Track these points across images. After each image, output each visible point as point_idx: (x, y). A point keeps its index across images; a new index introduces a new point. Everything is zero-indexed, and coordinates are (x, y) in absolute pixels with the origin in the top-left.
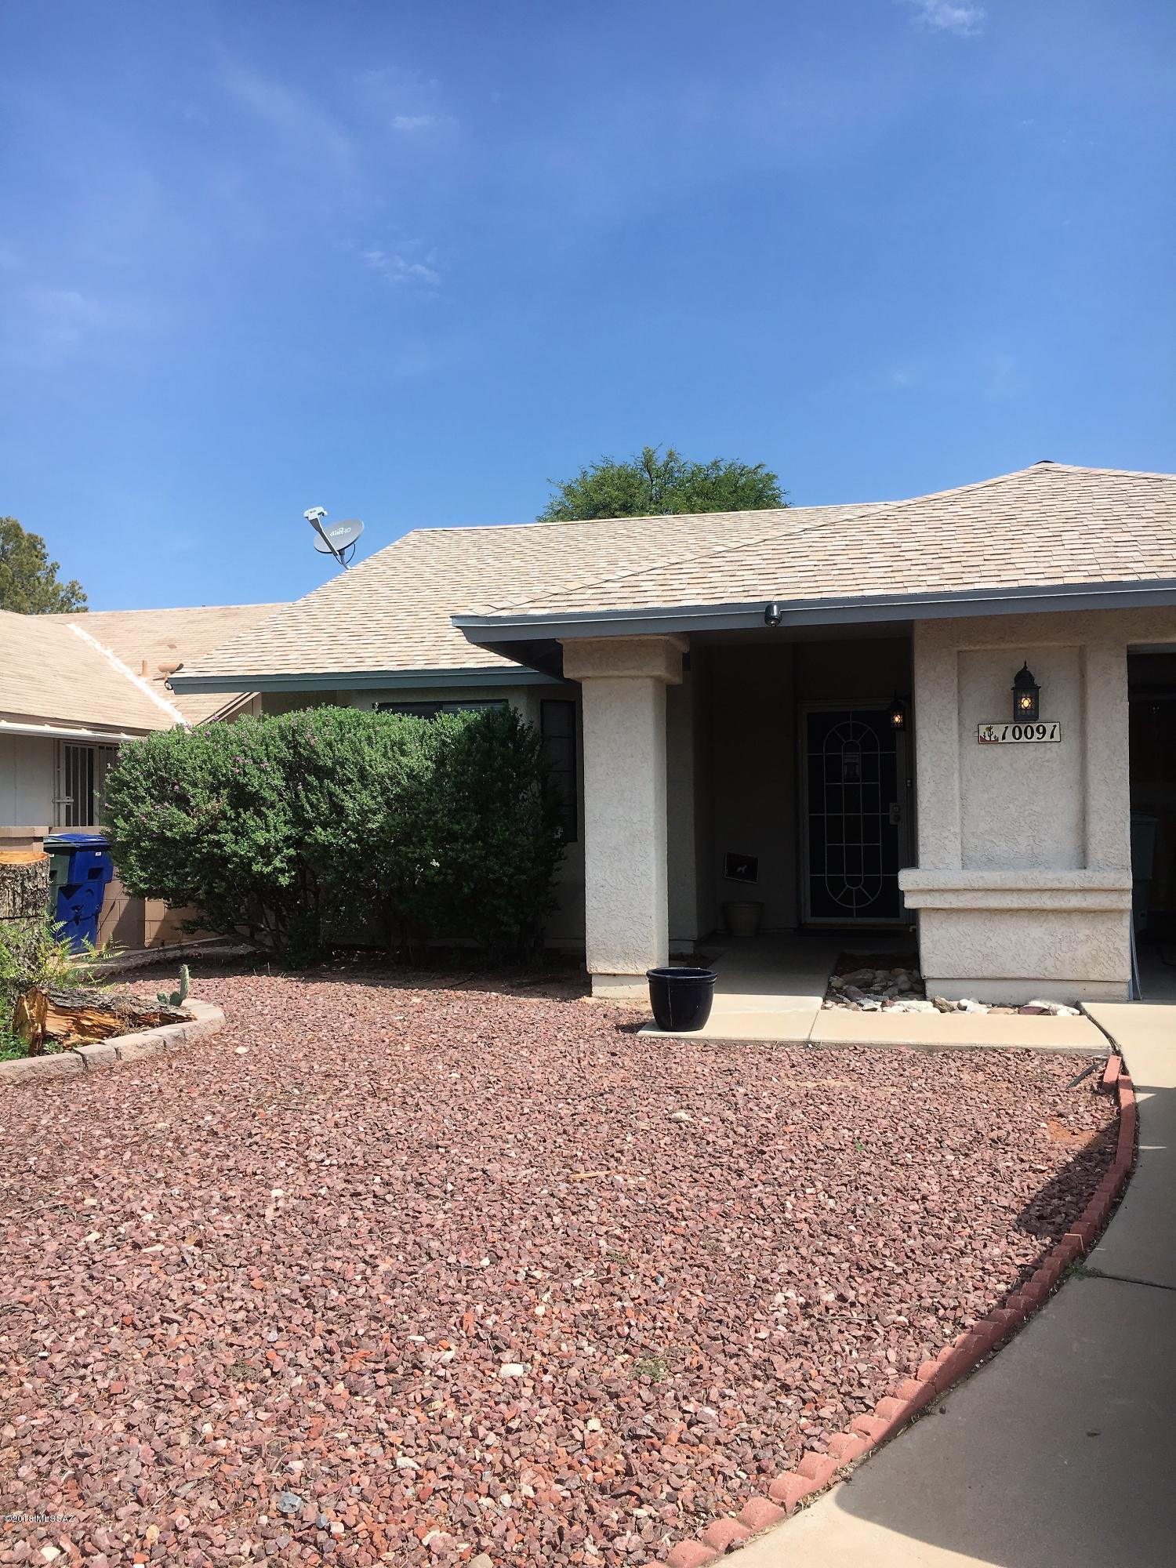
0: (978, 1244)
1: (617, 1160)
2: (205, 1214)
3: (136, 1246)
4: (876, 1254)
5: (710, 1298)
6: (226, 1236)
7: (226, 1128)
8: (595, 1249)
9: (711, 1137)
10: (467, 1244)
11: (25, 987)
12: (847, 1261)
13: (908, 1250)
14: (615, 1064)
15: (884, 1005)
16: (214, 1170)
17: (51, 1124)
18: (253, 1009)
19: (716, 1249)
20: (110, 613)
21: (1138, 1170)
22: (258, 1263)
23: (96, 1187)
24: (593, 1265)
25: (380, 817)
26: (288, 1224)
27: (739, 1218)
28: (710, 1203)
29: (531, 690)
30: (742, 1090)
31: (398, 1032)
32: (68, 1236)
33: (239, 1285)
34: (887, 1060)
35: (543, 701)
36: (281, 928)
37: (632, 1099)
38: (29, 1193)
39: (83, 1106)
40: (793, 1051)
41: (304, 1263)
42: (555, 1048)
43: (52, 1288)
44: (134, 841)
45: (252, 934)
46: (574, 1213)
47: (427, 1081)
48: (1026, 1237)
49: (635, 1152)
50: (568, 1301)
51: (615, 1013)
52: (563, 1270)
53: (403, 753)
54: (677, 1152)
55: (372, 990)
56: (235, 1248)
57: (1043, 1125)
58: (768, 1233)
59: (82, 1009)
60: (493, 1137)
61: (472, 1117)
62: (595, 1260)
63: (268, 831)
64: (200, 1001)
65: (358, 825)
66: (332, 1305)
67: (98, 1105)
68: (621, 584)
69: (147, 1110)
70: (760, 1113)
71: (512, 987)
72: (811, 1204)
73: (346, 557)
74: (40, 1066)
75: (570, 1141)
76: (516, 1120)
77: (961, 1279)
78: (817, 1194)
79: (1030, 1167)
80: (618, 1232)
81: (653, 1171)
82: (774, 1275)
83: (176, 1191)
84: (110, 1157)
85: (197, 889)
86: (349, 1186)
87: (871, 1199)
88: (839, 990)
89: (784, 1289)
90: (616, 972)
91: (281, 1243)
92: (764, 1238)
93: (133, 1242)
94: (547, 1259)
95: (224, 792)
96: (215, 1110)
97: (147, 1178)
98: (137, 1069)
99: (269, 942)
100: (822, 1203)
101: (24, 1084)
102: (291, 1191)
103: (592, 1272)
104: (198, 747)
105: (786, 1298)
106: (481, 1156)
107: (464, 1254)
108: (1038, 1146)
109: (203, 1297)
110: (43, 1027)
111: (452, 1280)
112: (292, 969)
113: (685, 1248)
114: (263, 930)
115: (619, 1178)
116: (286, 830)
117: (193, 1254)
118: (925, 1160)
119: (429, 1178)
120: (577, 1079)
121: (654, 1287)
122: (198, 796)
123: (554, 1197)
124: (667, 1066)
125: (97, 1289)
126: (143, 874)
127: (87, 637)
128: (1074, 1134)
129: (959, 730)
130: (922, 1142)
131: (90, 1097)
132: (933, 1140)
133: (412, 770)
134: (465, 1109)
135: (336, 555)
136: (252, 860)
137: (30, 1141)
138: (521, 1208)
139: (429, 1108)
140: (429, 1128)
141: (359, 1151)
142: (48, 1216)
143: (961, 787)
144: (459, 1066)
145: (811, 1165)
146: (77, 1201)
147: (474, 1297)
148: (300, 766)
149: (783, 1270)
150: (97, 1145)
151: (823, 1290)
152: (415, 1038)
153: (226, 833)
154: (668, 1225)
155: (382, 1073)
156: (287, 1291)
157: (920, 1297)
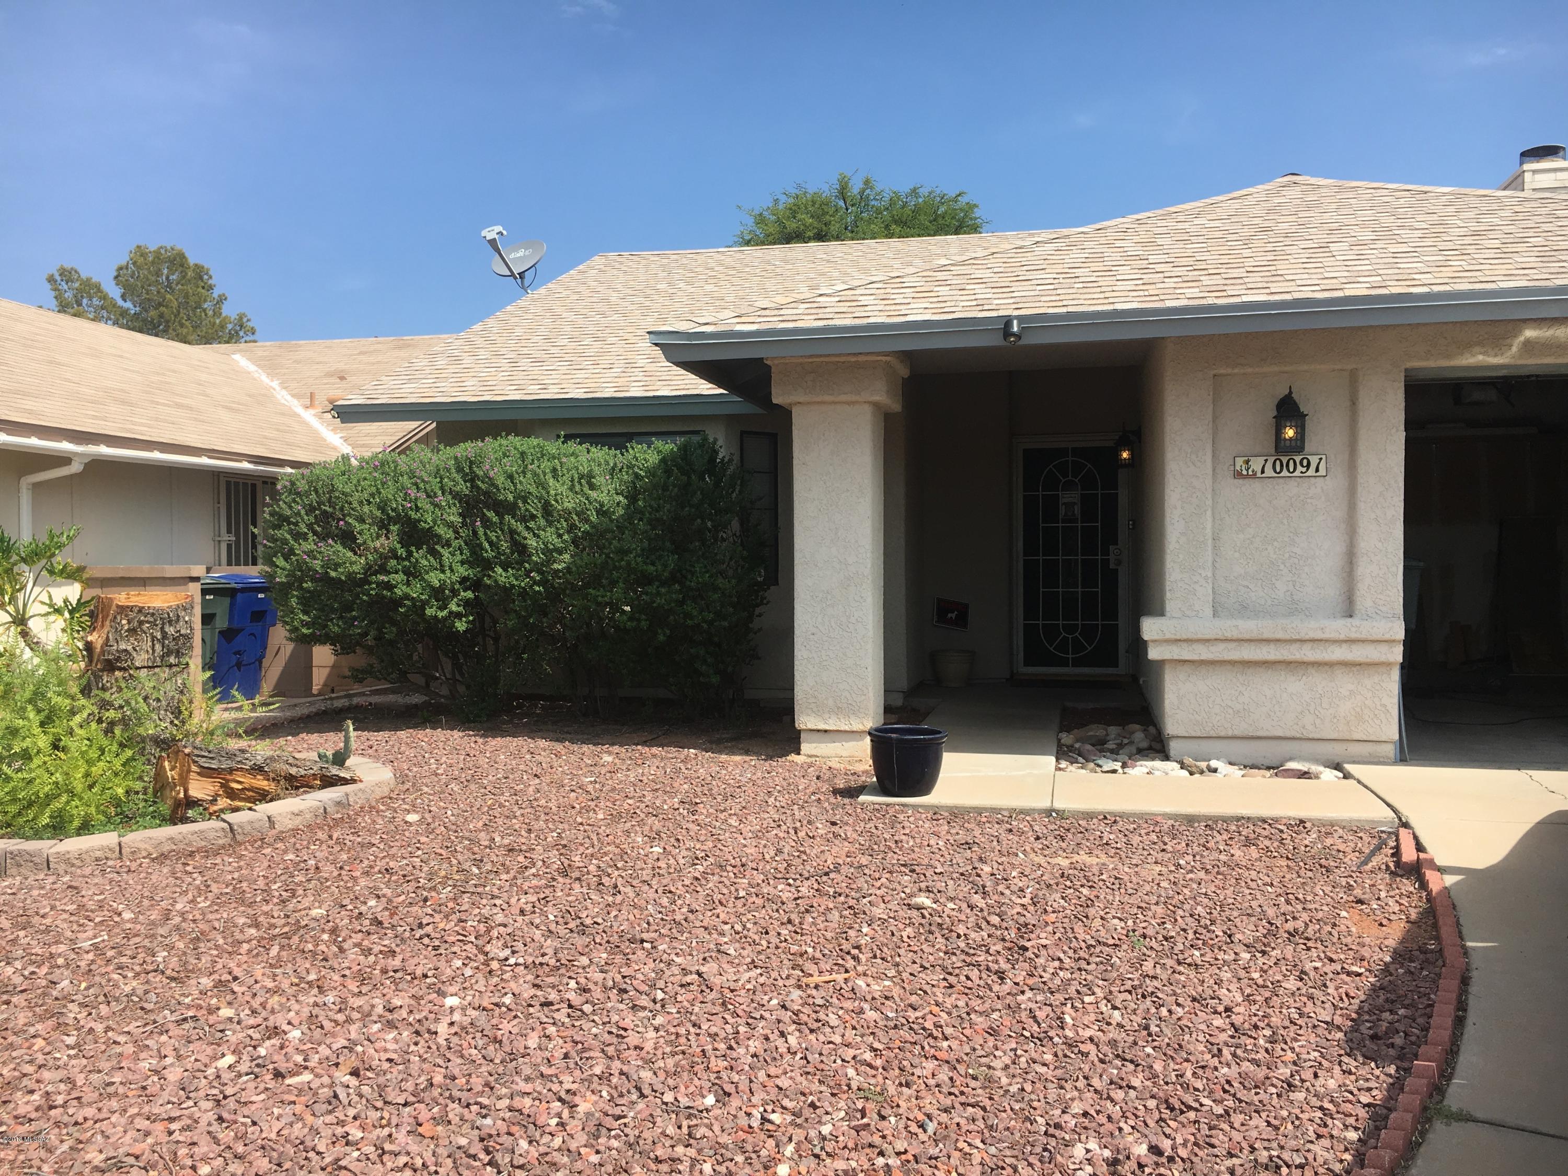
0: (1308, 1074)
1: (854, 958)
2: (365, 1030)
3: (278, 1075)
4: (1186, 1087)
5: (993, 1150)
6: (390, 1060)
7: (392, 916)
8: (844, 1082)
9: (961, 929)
10: (685, 1074)
11: (166, 744)
12: (1153, 1097)
13: (1223, 1081)
14: (836, 836)
15: (1124, 766)
16: (377, 972)
17: (187, 909)
18: (426, 768)
19: (989, 1079)
20: (278, 343)
21: (1474, 974)
22: (428, 1100)
23: (234, 992)
24: (842, 1104)
25: (566, 557)
26: (465, 1045)
27: (1010, 1036)
28: (972, 1016)
29: (730, 420)
30: (987, 869)
31: (589, 797)
32: (196, 1060)
33: (404, 1132)
34: (1143, 832)
35: (743, 433)
36: (458, 677)
37: (862, 879)
38: (154, 1000)
39: (227, 886)
40: (1034, 820)
41: (484, 1101)
42: (766, 815)
43: (170, 1133)
44: (295, 581)
45: (428, 685)
46: (812, 1031)
47: (625, 857)
48: (1364, 1064)
49: (875, 948)
50: (817, 1156)
51: (828, 773)
52: (807, 1112)
53: (592, 487)
54: (924, 947)
55: (558, 746)
56: (400, 1078)
57: (1344, 914)
58: (1048, 1057)
59: (231, 771)
60: (706, 929)
61: (679, 902)
62: (845, 1096)
63: (443, 572)
64: (366, 760)
65: (542, 564)
66: (521, 1162)
67: (244, 884)
68: (837, 299)
69: (300, 892)
70: (1013, 898)
71: (711, 742)
72: (1093, 1017)
73: (527, 282)
74: (180, 837)
75: (796, 932)
76: (731, 905)
77: (1297, 1123)
78: (1097, 1003)
79: (1343, 968)
80: (868, 1056)
81: (899, 973)
82: (1066, 1117)
83: (330, 999)
84: (255, 952)
85: (366, 634)
86: (539, 993)
87: (1164, 1012)
88: (1071, 748)
89: (1083, 1137)
90: (827, 728)
91: (456, 1072)
92: (1044, 1065)
93: (275, 1069)
94: (787, 1097)
95: (394, 528)
96: (380, 893)
97: (297, 981)
98: (293, 840)
99: (445, 691)
100: (1106, 1016)
101: (162, 858)
102: (469, 998)
103: (842, 1114)
104: (365, 479)
105: (1088, 1151)
106: (695, 953)
107: (682, 1088)
108: (1344, 940)
109: (358, 1149)
110: (186, 791)
111: (670, 1127)
112: (469, 721)
113: (951, 1079)
114: (437, 678)
115: (861, 982)
116: (462, 571)
117: (348, 1086)
118: (1217, 959)
119: (635, 982)
120: (796, 854)
121: (923, 1137)
122: (366, 533)
123: (786, 1009)
124: (896, 838)
125: (226, 1136)
126: (305, 618)
127: (252, 368)
128: (1381, 925)
129: (1213, 462)
130: (1208, 935)
131: (236, 875)
132: (1221, 934)
133: (602, 505)
134: (670, 892)
135: (515, 278)
136: (425, 603)
137: (161, 931)
138: (748, 1024)
139: (628, 889)
140: (631, 917)
141: (550, 945)
142: (175, 1031)
143: (1213, 526)
144: (661, 838)
145: (1083, 964)
146: (212, 1011)
147: (699, 1151)
148: (478, 501)
149: (1076, 1111)
150: (238, 936)
151: (1130, 1139)
152: (608, 804)
153: (396, 573)
154: (927, 1047)
155: (573, 847)
156: (463, 1142)
157: (1253, 1149)
